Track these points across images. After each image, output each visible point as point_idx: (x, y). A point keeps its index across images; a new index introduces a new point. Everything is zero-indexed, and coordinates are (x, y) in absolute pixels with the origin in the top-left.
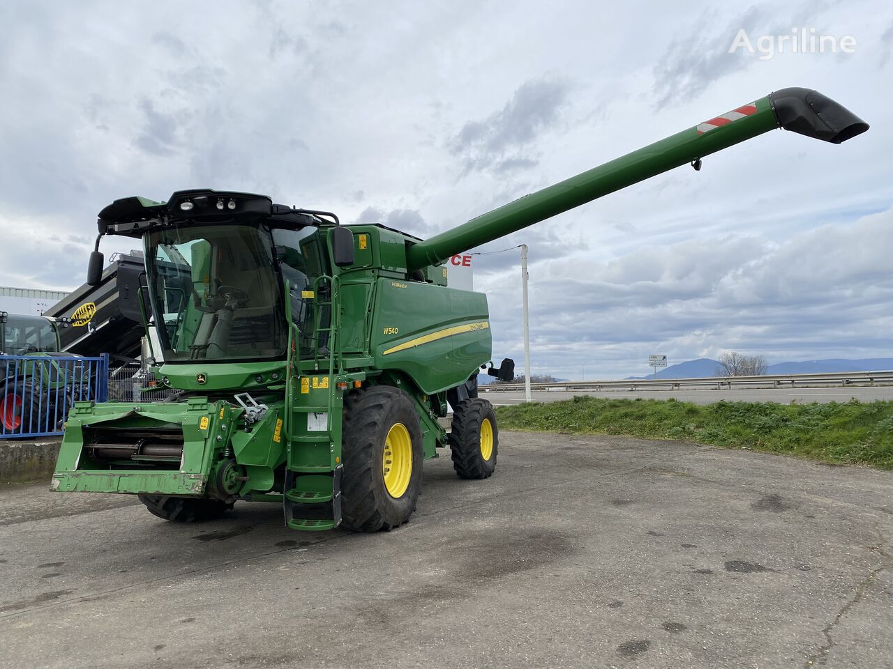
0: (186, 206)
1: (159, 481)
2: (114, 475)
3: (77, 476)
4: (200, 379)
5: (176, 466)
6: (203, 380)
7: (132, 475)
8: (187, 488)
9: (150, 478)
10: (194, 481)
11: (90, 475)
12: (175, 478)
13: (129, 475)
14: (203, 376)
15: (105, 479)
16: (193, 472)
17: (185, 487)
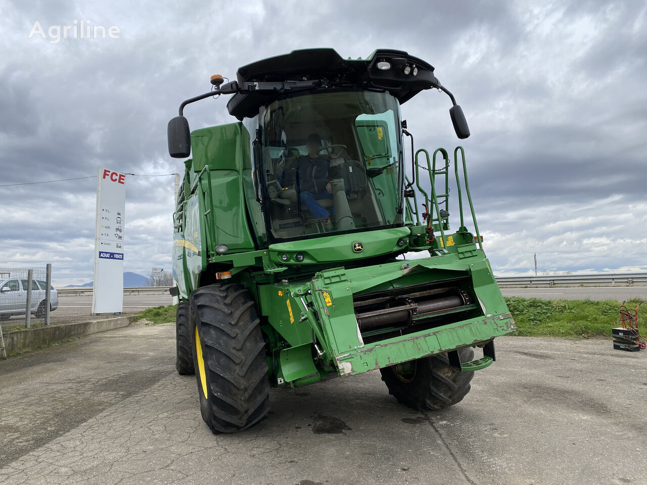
0: (384, 66)
1: (471, 330)
2: (417, 338)
3: (371, 350)
4: (357, 248)
5: (478, 312)
6: (360, 247)
7: (438, 332)
8: (503, 330)
9: (460, 331)
10: (505, 321)
11: (386, 345)
12: (485, 323)
13: (434, 334)
14: (360, 244)
15: (409, 345)
16: (498, 313)
17: (500, 329)
